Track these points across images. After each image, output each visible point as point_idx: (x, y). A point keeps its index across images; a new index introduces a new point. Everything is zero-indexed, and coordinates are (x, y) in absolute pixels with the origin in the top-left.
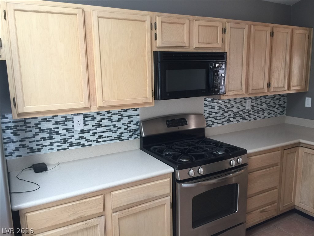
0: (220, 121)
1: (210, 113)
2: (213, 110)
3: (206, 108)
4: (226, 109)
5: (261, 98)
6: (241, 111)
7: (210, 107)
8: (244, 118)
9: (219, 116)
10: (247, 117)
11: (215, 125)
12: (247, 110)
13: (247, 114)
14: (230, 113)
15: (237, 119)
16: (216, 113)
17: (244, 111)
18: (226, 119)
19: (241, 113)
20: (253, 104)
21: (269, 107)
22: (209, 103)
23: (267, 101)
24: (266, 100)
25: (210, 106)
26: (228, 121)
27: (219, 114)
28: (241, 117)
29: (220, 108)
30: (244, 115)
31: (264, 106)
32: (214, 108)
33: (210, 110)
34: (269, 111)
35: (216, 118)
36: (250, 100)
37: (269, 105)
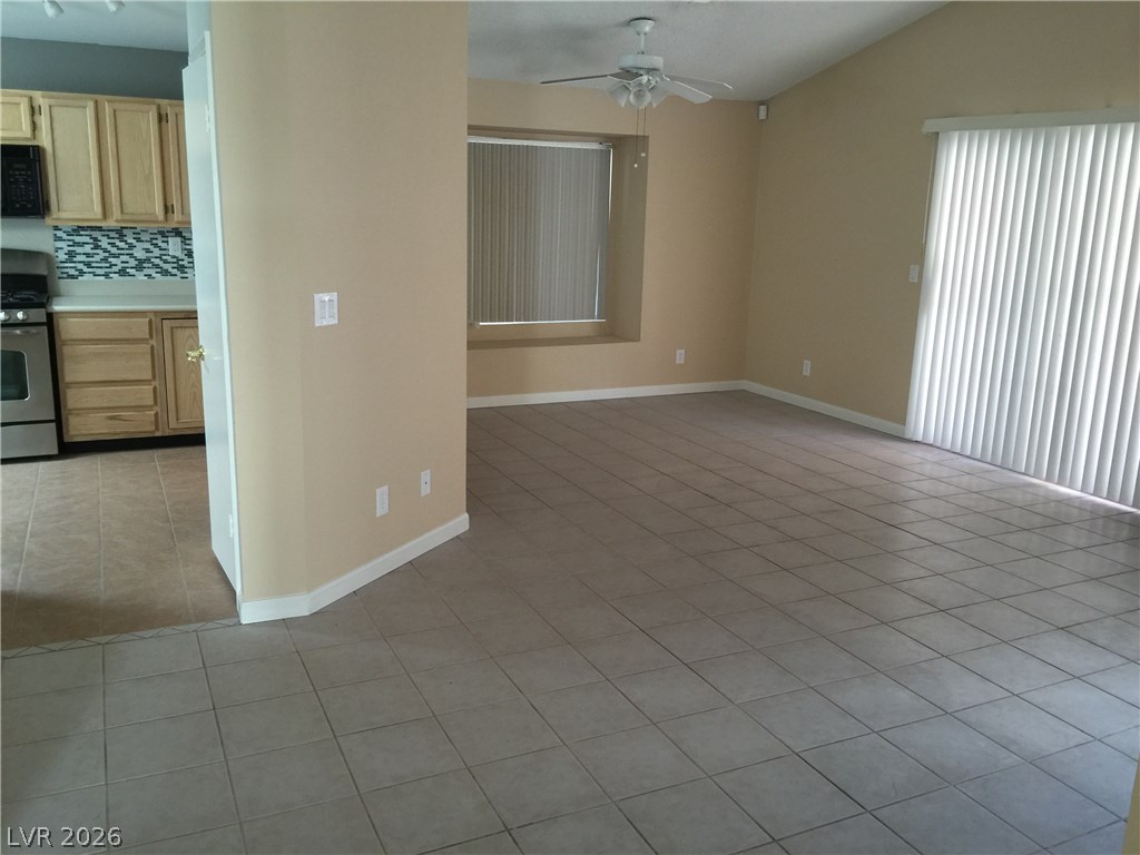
0: (102, 271)
1: (72, 254)
2: (79, 250)
3: (61, 244)
4: (114, 250)
6: (156, 257)
7: (70, 243)
8: (165, 273)
9: (97, 262)
10: (174, 271)
11: (86, 277)
12: (174, 257)
13: (175, 265)
14: (125, 258)
15: (146, 271)
16: (88, 255)
17: (164, 257)
18: (115, 269)
19: (157, 261)
20: (187, 247)
22: (66, 235)
25: (70, 240)
26: (123, 272)
27: (97, 258)
28: (159, 270)
29: (97, 247)
30: (166, 266)
32: (80, 245)
33: (72, 248)
35: (88, 265)
36: (179, 239)
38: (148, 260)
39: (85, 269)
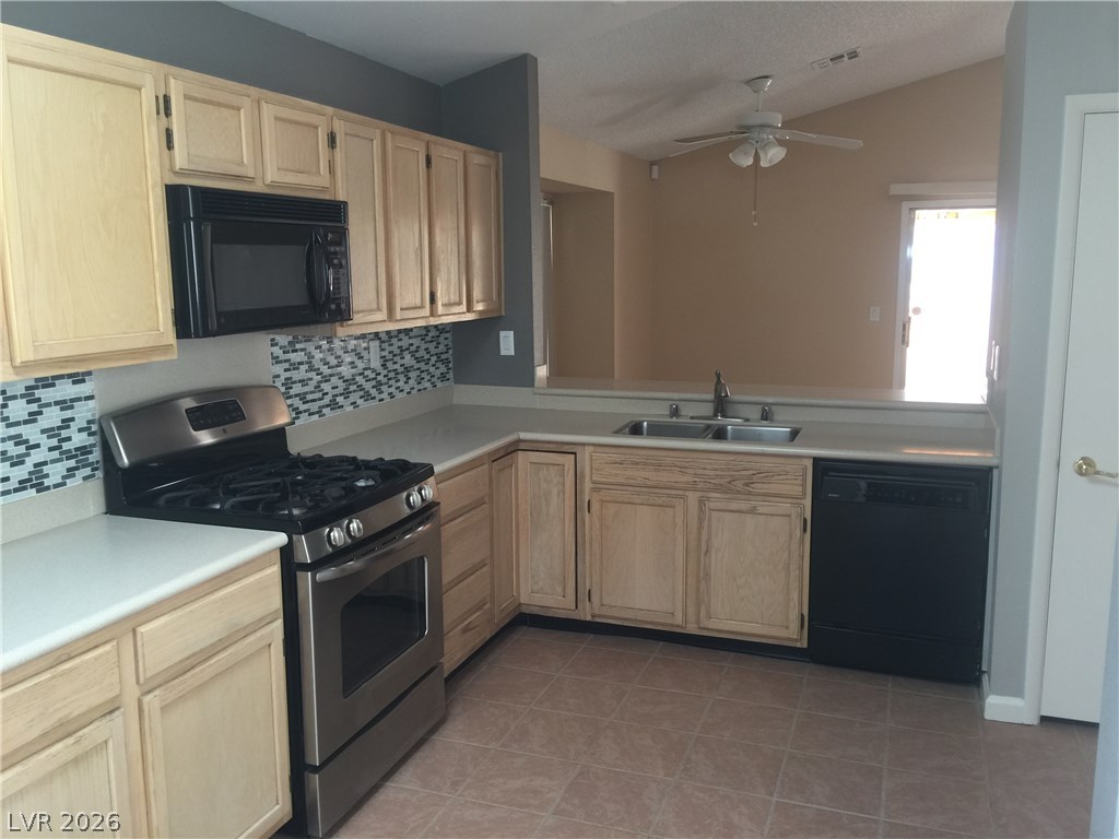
0: (314, 407)
1: (288, 383)
2: (296, 375)
3: (279, 369)
4: (325, 370)
5: (401, 336)
6: (360, 374)
7: (287, 365)
8: (367, 396)
9: (312, 392)
10: (374, 392)
11: (304, 419)
12: (374, 371)
13: (374, 383)
14: (334, 380)
15: (352, 399)
16: (303, 382)
17: (366, 373)
18: (327, 400)
19: (359, 379)
20: (384, 353)
21: (418, 360)
22: (284, 352)
23: (412, 345)
24: (411, 341)
25: (286, 361)
26: (334, 405)
27: (312, 384)
28: (362, 393)
29: (311, 368)
30: (368, 386)
31: (408, 360)
32: (295, 366)
33: (288, 374)
34: (418, 372)
35: (302, 397)
36: (377, 343)
37: (417, 355)
38: (352, 381)
39: (303, 407)
